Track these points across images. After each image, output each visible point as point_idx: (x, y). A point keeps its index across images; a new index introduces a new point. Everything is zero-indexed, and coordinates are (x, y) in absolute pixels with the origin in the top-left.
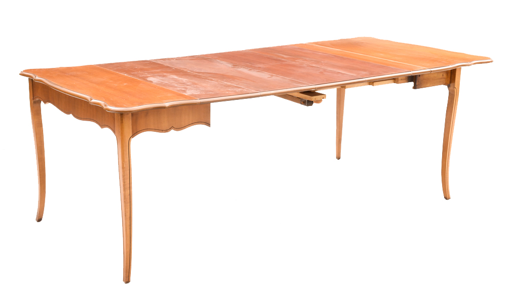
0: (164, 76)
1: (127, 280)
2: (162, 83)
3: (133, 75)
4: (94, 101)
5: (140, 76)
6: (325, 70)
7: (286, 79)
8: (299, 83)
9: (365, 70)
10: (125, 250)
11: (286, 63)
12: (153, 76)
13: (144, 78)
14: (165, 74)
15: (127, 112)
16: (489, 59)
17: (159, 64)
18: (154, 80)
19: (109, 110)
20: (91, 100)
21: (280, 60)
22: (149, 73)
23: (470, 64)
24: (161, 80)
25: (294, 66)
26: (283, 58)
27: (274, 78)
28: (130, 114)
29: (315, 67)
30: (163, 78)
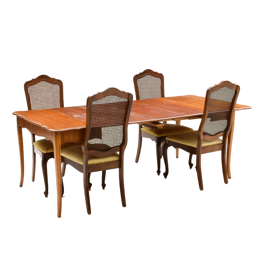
0: (82, 114)
1: (59, 216)
2: (80, 117)
3: (66, 114)
4: (43, 126)
5: (70, 114)
6: (164, 112)
7: (143, 116)
8: (149, 118)
9: (184, 112)
10: (58, 201)
11: (146, 108)
12: (76, 114)
13: (71, 116)
14: (83, 113)
15: (59, 132)
16: (250, 107)
17: (81, 108)
18: (76, 116)
19: (50, 131)
20: (42, 126)
21: (143, 107)
22: (74, 113)
23: (239, 109)
24: (80, 116)
25: (149, 109)
26: (145, 105)
27: (137, 115)
28: (60, 133)
29: (160, 110)
30: (81, 115)
